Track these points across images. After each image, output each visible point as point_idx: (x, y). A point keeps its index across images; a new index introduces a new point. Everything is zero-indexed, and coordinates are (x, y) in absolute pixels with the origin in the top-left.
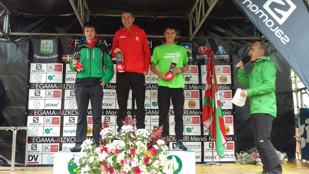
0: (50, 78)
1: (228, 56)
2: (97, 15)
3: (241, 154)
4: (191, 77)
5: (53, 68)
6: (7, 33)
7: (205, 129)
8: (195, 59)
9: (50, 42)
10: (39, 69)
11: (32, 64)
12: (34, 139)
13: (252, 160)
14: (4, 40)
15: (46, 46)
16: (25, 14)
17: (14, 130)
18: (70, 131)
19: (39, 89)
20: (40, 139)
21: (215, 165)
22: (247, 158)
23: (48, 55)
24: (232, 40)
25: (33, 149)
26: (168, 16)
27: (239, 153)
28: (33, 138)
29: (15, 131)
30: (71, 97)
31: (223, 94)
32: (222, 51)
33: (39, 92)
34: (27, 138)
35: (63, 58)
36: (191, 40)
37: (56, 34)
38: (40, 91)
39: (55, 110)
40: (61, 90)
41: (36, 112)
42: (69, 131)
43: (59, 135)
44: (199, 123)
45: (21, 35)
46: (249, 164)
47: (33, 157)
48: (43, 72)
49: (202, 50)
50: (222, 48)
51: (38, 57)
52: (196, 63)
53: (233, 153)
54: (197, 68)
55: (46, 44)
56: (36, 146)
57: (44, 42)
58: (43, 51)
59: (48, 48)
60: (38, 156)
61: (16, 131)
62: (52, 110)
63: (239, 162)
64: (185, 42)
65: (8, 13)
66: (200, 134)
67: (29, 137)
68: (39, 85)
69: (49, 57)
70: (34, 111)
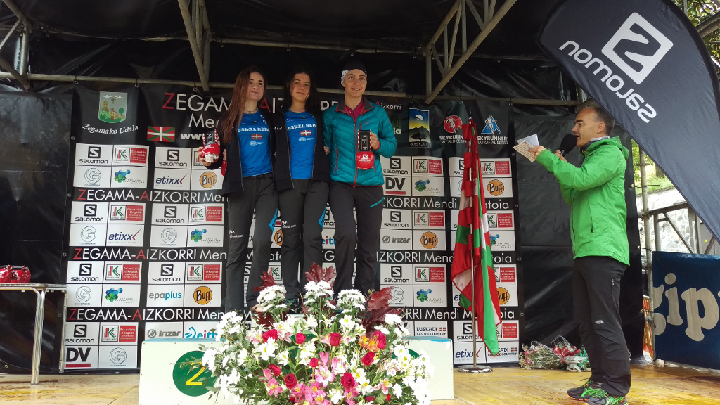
0: (120, 176)
1: (506, 138)
2: (225, 41)
3: (532, 346)
4: (428, 182)
5: (127, 154)
6: (23, 73)
7: (456, 293)
8: (437, 142)
9: (120, 97)
10: (94, 157)
11: (78, 145)
12: (81, 312)
13: (558, 360)
14: (15, 89)
15: (110, 106)
16: (65, 33)
17: (40, 292)
18: (162, 296)
19: (95, 200)
20: (93, 313)
21: (481, 371)
22: (547, 355)
23: (115, 126)
24: (515, 105)
25: (77, 334)
26: (380, 49)
27: (529, 346)
28: (79, 310)
29: (43, 292)
30: (166, 219)
31: (494, 219)
32: (494, 128)
33: (94, 207)
34: (65, 309)
35: (149, 133)
36: (429, 101)
37: (133, 81)
38: (96, 206)
39: (130, 249)
40: (144, 204)
41: (86, 251)
42: (159, 296)
43: (137, 305)
44: (444, 281)
45: (55, 79)
46: (549, 368)
47: (78, 352)
48: (104, 164)
49: (453, 124)
50: (494, 121)
51: (93, 130)
52: (439, 151)
53: (516, 345)
54: (440, 162)
55: (110, 102)
56: (84, 328)
57: (107, 96)
58: (104, 117)
59: (117, 110)
60: (88, 350)
61: (43, 294)
62: (123, 249)
63: (530, 364)
64: (417, 106)
65: (25, 29)
66: (445, 304)
67: (69, 308)
68: (94, 193)
69: (119, 131)
70: (82, 251)
